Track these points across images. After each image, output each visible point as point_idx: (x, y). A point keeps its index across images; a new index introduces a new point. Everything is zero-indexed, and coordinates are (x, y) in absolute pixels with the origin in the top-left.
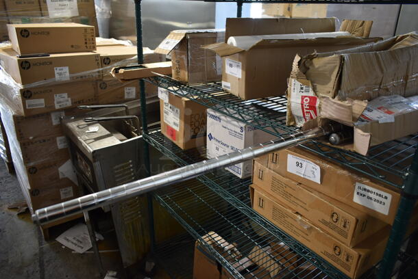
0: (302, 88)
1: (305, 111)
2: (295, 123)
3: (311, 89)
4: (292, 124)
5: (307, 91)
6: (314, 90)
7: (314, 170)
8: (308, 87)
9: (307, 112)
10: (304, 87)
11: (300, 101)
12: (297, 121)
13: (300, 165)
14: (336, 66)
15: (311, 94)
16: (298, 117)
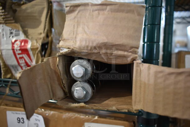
0: (11, 33)
1: (18, 56)
2: (12, 75)
3: (21, 32)
4: (9, 76)
5: (17, 35)
6: (25, 33)
7: (37, 122)
8: (19, 31)
9: (20, 58)
10: (14, 32)
11: (10, 47)
12: (13, 72)
13: (21, 120)
14: (44, 8)
15: (22, 37)
16: (13, 66)
